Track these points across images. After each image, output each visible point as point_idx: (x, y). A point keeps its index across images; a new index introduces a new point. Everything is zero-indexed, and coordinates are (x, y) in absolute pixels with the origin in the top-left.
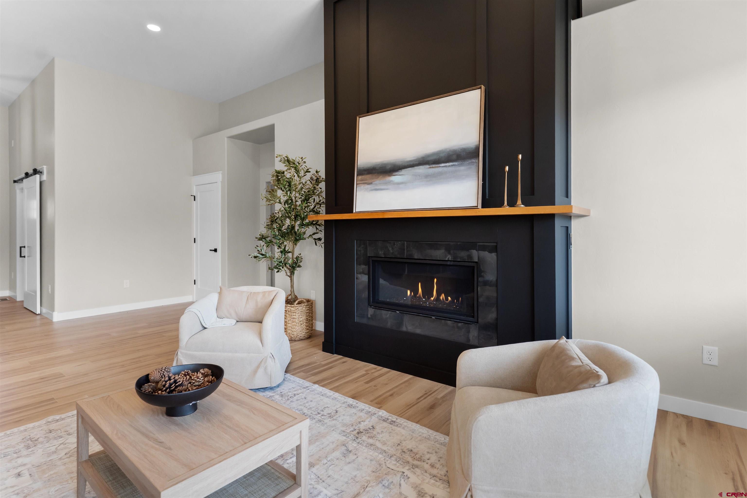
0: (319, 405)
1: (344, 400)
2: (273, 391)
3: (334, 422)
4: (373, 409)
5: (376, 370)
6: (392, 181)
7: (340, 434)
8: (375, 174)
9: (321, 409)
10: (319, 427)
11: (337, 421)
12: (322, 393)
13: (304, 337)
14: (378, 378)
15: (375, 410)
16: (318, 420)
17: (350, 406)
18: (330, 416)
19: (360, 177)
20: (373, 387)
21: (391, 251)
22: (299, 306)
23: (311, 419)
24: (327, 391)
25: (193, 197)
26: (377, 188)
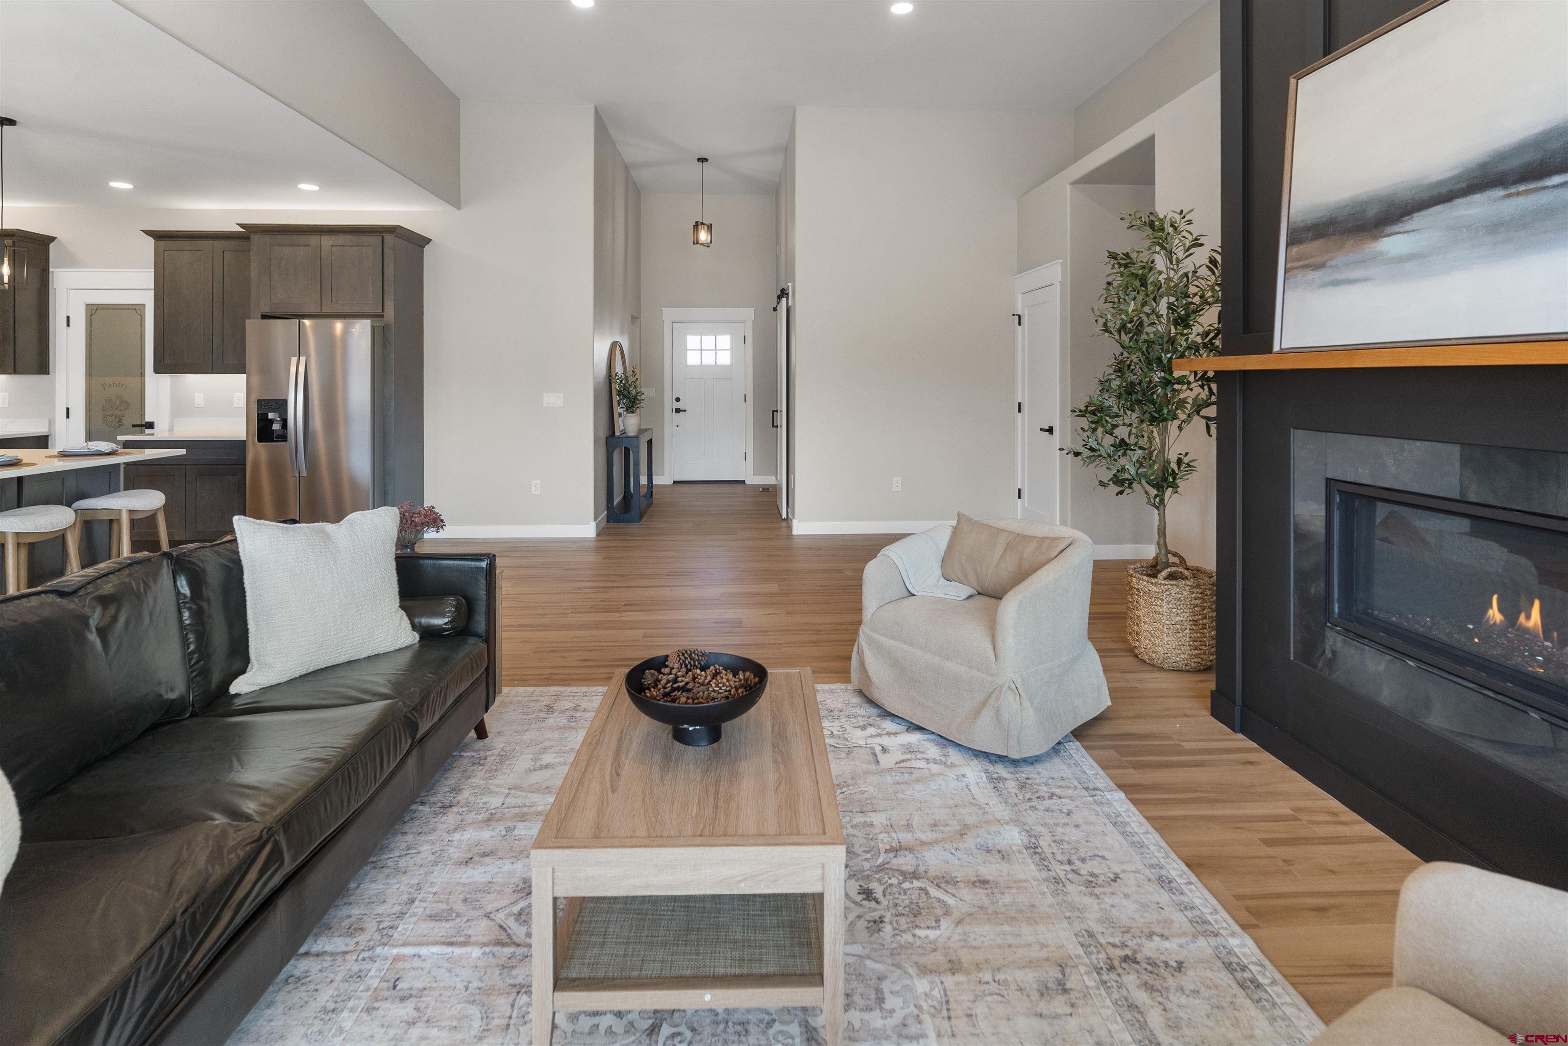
0: (1085, 843)
1: (1161, 860)
2: (1012, 769)
3: (1087, 900)
4: (1222, 919)
5: (1332, 819)
6: (1381, 254)
7: (1076, 935)
8: (1334, 238)
9: (1083, 855)
10: (1044, 893)
11: (1097, 901)
12: (1119, 819)
13: (1186, 665)
14: (1319, 844)
15: (1225, 925)
16: (1057, 877)
17: (1165, 882)
18: (1091, 882)
19: (1295, 250)
20: (1280, 863)
21: (1393, 470)
22: (1171, 585)
23: (1041, 867)
24: (1135, 819)
25: (1017, 317)
26: (1338, 276)
